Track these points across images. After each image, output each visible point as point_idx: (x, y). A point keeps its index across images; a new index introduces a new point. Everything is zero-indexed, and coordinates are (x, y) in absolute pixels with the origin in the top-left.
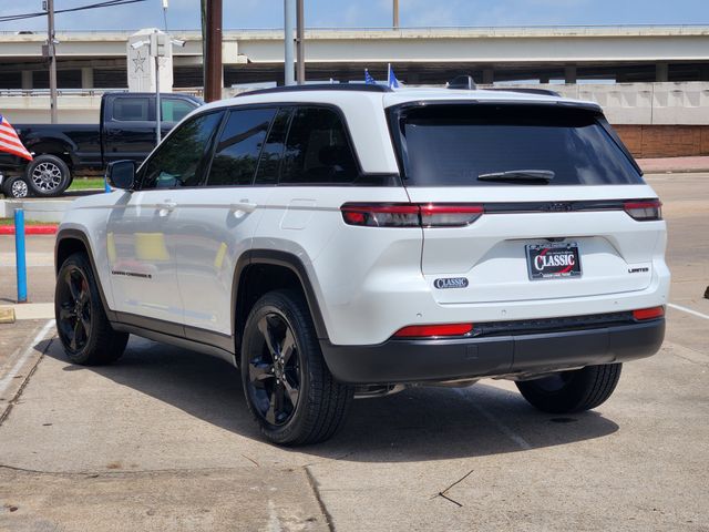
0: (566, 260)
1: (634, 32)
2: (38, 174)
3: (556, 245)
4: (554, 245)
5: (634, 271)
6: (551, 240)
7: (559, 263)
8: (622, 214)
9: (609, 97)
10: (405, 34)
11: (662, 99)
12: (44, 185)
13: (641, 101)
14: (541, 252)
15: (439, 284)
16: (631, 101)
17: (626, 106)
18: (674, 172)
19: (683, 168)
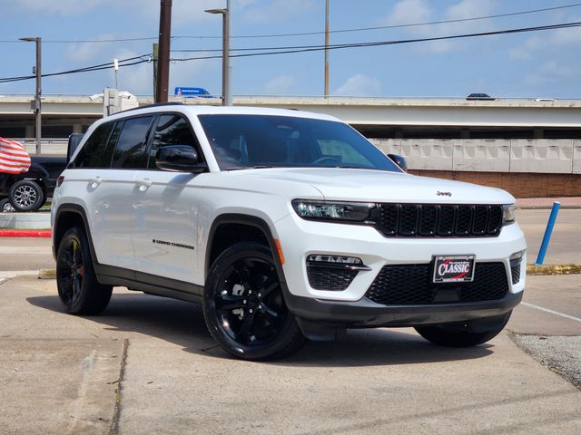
1: (515, 104)
2: (19, 194)
9: (476, 150)
10: (331, 101)
11: (518, 153)
12: (23, 203)
13: (502, 154)
16: (494, 154)
17: (490, 157)
18: (522, 208)
19: (531, 205)
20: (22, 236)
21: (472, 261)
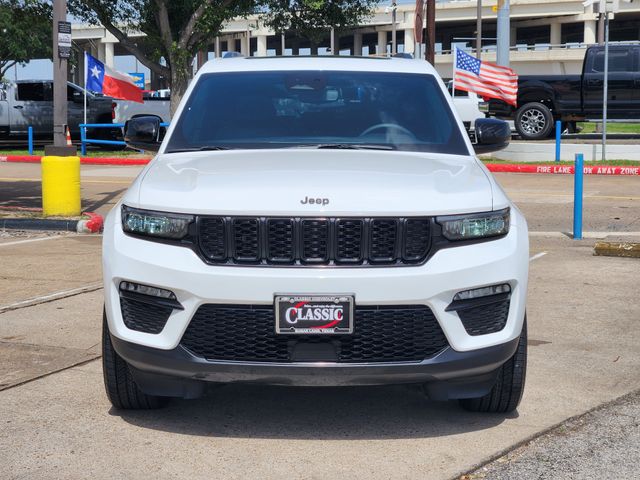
2: (525, 119)
20: (500, 171)
21: (346, 305)
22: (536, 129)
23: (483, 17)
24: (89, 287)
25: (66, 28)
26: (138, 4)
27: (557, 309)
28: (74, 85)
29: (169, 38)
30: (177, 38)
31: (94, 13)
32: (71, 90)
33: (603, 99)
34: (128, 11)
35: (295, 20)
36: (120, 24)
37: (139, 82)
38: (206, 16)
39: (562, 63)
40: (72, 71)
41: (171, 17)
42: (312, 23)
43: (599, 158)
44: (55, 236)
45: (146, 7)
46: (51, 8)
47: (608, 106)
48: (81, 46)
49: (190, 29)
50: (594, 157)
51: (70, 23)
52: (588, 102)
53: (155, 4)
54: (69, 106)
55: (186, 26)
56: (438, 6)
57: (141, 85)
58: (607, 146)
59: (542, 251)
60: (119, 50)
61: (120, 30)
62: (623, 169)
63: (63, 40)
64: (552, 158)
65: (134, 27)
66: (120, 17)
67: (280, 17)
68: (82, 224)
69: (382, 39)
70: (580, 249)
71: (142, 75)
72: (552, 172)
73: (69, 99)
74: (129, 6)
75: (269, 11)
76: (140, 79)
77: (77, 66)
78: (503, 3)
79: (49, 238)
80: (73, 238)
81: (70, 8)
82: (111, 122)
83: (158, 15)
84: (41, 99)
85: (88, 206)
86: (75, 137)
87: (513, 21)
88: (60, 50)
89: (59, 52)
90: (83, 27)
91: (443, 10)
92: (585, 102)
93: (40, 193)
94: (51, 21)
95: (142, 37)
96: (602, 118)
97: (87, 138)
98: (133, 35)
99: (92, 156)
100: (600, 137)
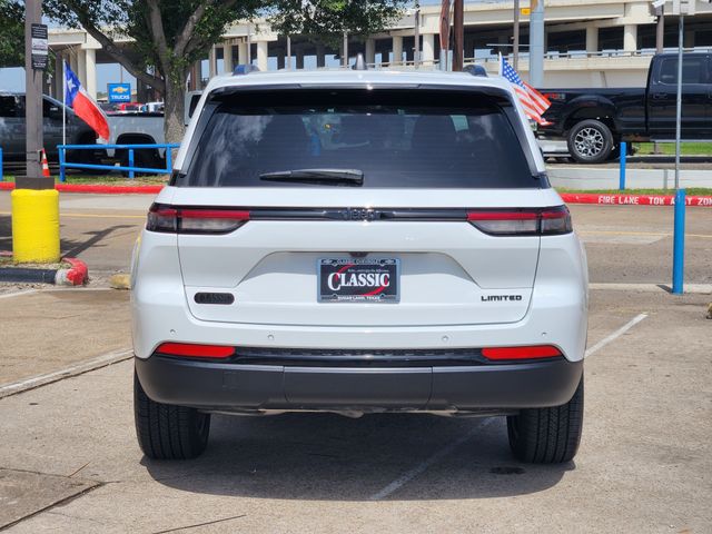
0: (378, 280)
2: (580, 139)
3: (362, 262)
4: (359, 261)
5: (490, 298)
6: (355, 254)
7: (365, 282)
8: (466, 226)
12: (586, 151)
14: (340, 269)
15: (201, 298)
22: (593, 151)
23: (520, 21)
24: (72, 370)
25: (42, 32)
26: (125, 4)
27: (691, 403)
28: (50, 98)
29: (163, 46)
30: (172, 44)
31: (74, 15)
32: (47, 104)
33: (676, 116)
34: (114, 13)
35: (309, 23)
36: (105, 27)
37: (124, 93)
38: (206, 19)
39: (603, 72)
40: (49, 81)
41: (165, 20)
42: (327, 27)
43: (671, 185)
44: (29, 291)
45: (135, 8)
46: (23, 9)
47: (683, 124)
48: (58, 52)
49: (186, 34)
50: (665, 184)
51: (46, 26)
52: (655, 119)
53: (146, 4)
54: (45, 123)
55: (182, 31)
56: (467, 7)
57: (127, 97)
58: (680, 171)
59: (640, 312)
60: (101, 57)
61: (105, 34)
62: (701, 199)
63: (37, 46)
64: (615, 185)
65: (122, 31)
66: (105, 19)
67: (290, 20)
68: (61, 275)
69: (397, 45)
70: (686, 308)
71: (128, 86)
72: (617, 202)
73: (44, 116)
74: (116, 7)
75: (278, 12)
76: (125, 90)
77: (54, 75)
78: (537, 4)
79: (21, 293)
80: (49, 293)
81: (46, 8)
82: (95, 143)
83: (150, 19)
84: (13, 115)
85: (69, 249)
86: (53, 158)
87: (547, 24)
88: (34, 59)
89: (33, 62)
90: (60, 31)
91: (472, 12)
92: (650, 119)
93: (9, 232)
94: (23, 24)
95: (130, 43)
96: (674, 138)
97: (67, 161)
98: (120, 40)
99: (72, 182)
100: (672, 160)
